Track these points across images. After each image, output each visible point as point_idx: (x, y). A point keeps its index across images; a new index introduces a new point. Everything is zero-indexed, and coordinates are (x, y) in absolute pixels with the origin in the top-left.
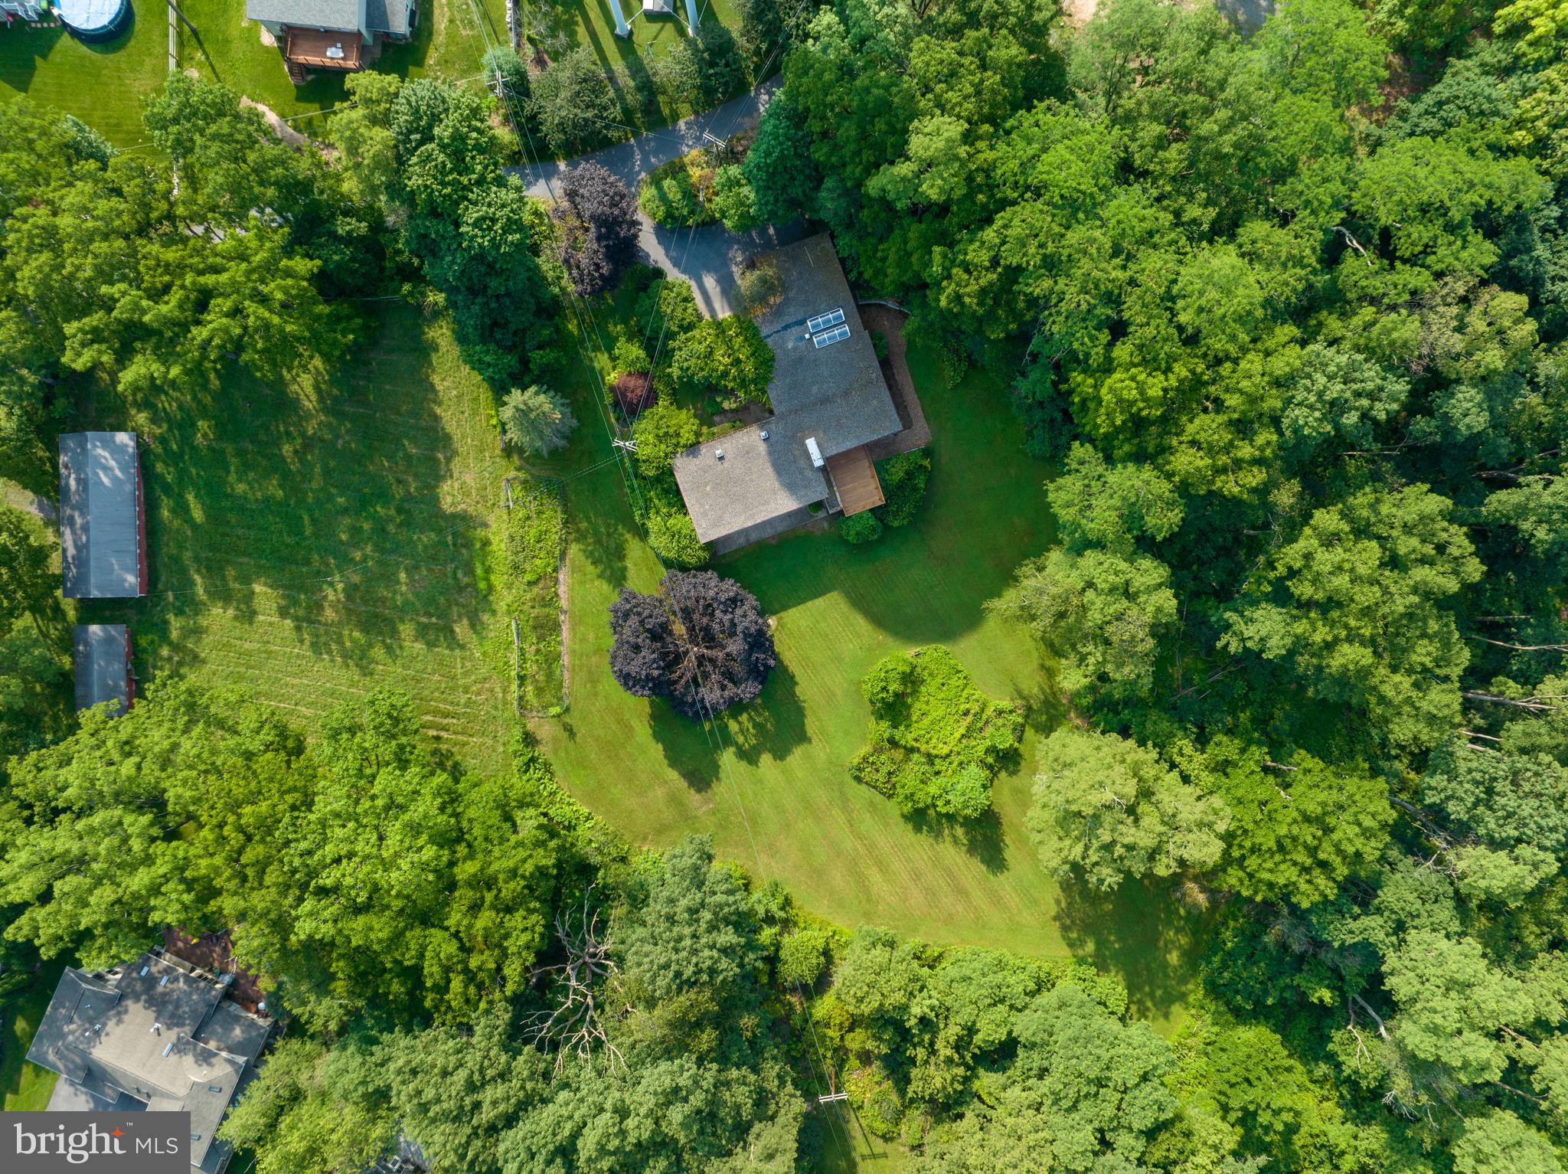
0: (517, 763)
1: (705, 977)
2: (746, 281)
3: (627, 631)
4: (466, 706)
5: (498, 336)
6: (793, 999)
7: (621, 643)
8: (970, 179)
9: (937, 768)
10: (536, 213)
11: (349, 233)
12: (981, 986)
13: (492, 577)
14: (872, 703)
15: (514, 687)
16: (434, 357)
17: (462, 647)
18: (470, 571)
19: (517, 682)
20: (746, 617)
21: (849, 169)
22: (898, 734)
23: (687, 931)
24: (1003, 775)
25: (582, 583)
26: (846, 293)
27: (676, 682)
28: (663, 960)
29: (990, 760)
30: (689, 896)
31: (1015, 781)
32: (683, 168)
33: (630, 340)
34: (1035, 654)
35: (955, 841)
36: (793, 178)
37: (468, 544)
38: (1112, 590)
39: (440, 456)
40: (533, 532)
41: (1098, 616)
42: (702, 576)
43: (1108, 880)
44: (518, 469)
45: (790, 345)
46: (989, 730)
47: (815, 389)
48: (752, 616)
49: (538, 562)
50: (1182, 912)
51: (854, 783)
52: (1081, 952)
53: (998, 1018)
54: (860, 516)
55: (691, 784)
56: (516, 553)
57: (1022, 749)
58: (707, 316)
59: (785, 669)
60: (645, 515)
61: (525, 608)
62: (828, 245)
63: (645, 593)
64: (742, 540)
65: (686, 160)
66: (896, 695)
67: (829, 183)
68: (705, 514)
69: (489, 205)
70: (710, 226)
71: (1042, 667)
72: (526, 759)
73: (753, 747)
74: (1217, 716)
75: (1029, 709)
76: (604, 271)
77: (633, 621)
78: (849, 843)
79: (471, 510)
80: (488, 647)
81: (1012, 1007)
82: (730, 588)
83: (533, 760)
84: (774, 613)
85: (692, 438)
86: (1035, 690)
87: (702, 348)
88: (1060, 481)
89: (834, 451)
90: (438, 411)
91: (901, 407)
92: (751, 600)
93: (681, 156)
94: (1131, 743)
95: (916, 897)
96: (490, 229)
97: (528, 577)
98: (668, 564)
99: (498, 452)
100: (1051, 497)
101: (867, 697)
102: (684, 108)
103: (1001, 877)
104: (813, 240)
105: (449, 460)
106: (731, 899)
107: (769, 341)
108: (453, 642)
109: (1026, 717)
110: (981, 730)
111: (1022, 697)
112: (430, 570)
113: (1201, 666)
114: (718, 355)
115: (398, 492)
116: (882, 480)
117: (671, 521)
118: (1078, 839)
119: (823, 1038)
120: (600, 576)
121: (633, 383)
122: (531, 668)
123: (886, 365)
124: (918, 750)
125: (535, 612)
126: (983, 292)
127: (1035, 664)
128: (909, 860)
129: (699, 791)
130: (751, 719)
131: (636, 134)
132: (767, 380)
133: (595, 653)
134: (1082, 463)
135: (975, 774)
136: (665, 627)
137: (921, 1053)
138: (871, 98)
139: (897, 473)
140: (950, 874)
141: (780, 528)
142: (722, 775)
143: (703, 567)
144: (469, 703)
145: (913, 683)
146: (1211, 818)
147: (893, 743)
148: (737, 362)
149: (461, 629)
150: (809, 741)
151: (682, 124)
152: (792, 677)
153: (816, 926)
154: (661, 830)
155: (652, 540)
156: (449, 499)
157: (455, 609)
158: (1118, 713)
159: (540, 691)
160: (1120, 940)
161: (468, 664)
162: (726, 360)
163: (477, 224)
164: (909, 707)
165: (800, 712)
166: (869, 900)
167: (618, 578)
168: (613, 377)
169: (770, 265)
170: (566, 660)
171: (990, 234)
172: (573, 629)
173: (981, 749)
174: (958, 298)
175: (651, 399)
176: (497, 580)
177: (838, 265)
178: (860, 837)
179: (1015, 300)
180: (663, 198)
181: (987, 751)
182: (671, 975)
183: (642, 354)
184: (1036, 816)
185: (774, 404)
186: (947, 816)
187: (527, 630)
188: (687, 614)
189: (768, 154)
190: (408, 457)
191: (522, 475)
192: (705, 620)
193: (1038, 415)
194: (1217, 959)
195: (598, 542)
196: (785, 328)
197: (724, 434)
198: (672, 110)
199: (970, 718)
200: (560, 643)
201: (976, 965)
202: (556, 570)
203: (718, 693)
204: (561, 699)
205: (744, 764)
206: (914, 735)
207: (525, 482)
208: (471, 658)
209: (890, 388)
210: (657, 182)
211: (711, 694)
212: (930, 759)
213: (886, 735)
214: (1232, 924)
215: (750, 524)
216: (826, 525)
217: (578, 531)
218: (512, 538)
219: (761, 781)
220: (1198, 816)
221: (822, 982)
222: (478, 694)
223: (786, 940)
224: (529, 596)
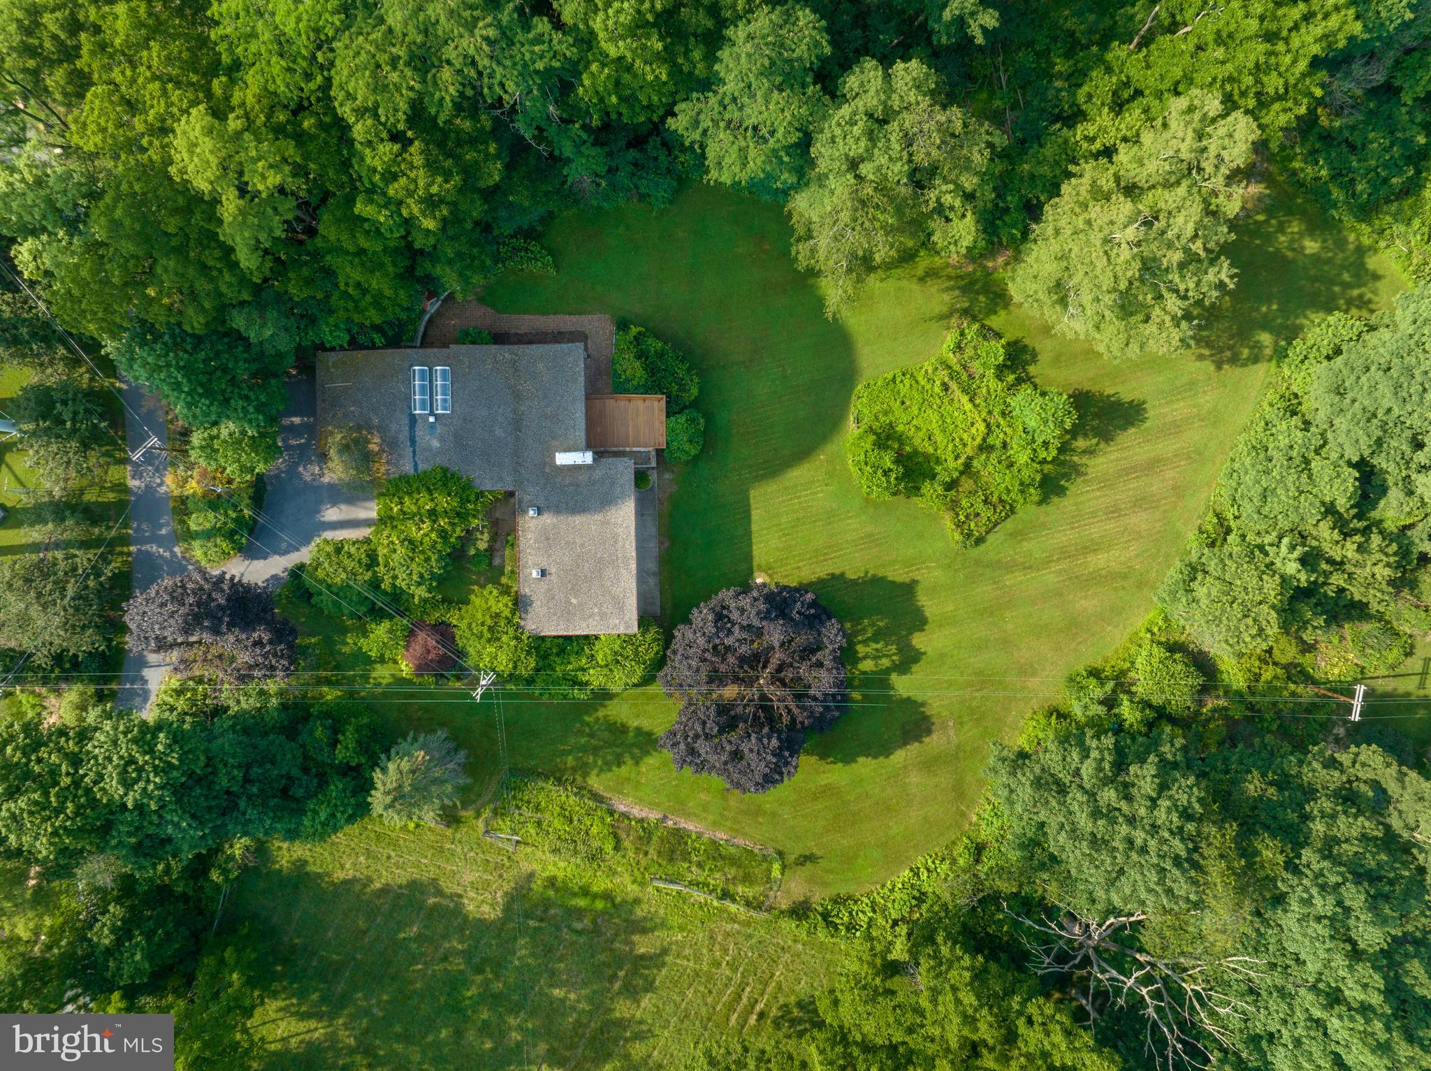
0: (822, 934)
1: (1190, 827)
2: (336, 471)
3: (712, 758)
4: (735, 970)
5: (300, 793)
6: (1211, 703)
7: (723, 772)
8: (278, 131)
9: (998, 444)
10: (179, 692)
11: (114, 930)
12: (1282, 480)
13: (595, 889)
14: (895, 494)
15: (733, 908)
16: (311, 868)
17: (665, 951)
18: (579, 913)
19: (727, 903)
20: (745, 610)
21: (224, 289)
22: (944, 477)
23: (1124, 829)
24: (1032, 369)
25: (637, 785)
26: (394, 356)
27: (793, 720)
28: (1153, 877)
29: (1011, 378)
30: (1075, 807)
31: (1044, 358)
32: (183, 500)
33: (365, 634)
34: (904, 283)
35: (1090, 452)
36: (225, 370)
37: (547, 904)
38: (871, 136)
39: (432, 901)
40: (557, 823)
41: (897, 167)
42: (677, 644)
43: (1223, 276)
44: (478, 815)
45: (436, 444)
46: (976, 367)
47: (499, 432)
48: (745, 602)
49: (594, 830)
50: (1261, 218)
51: (982, 547)
52: (1268, 352)
53: (1329, 471)
54: (671, 431)
55: (918, 738)
56: (576, 852)
57: (1009, 337)
58: (366, 532)
59: (821, 581)
60: (583, 685)
61: (643, 862)
62: (333, 357)
63: (674, 717)
64: (652, 581)
65: (176, 493)
66: (897, 461)
67: (238, 321)
68: (603, 616)
69: (109, 759)
70: (260, 491)
71: (922, 280)
72: (821, 923)
73: (900, 650)
74: (1050, 94)
75: (965, 312)
76: (266, 637)
77: (703, 747)
78: (1050, 578)
79: (506, 887)
80: (675, 920)
81: (1317, 452)
82: (702, 616)
83: (826, 916)
84: (750, 573)
85: (506, 599)
86: (946, 297)
87: (401, 551)
88: (710, 161)
89: (581, 435)
90: (378, 885)
91: (558, 337)
92: (726, 595)
93: (168, 496)
94: (1065, 188)
95: (1139, 520)
96: (140, 770)
97: (609, 847)
98: (647, 680)
99: (449, 832)
100: (726, 178)
101: (887, 497)
102: (115, 473)
103: (1151, 413)
104: (320, 373)
105: (440, 893)
106: (1094, 754)
107: (422, 467)
108: (656, 960)
109: (974, 319)
110: (971, 377)
111: (948, 316)
112: (561, 960)
113: (984, 95)
114: (417, 535)
115: (458, 964)
116: (636, 390)
117: (600, 658)
118: (1159, 297)
119: (1271, 688)
120: (637, 763)
121: (417, 648)
122: (717, 880)
123: (500, 338)
124: (970, 458)
125: (653, 853)
126: (432, 167)
127: (915, 287)
128: (1094, 514)
129: (929, 732)
130: (865, 642)
131: (124, 540)
132: (468, 486)
133: (725, 799)
134: (696, 123)
135: (1021, 400)
136: (724, 709)
137: (1337, 580)
138: (127, 222)
139: (633, 369)
140: (1127, 471)
141: (653, 531)
142: (919, 699)
143: (668, 639)
144: (733, 966)
145: (888, 437)
146: (1197, 116)
147: (951, 485)
148: (433, 514)
149: (644, 945)
150: (915, 582)
151: (133, 483)
152: (833, 576)
153: (1134, 649)
154: (959, 793)
155: (615, 689)
156: (486, 908)
157: (617, 945)
158: (1006, 210)
159: (747, 879)
160: (1269, 302)
161: (687, 952)
162: (426, 527)
163: (127, 784)
164: (916, 452)
165: (877, 582)
166: (1125, 577)
167: (646, 742)
168: (405, 668)
169: (332, 433)
170: (721, 836)
171: (359, 131)
172: (688, 816)
173: (994, 384)
174: (431, 203)
175: (444, 632)
176: (601, 884)
177: (360, 355)
178: (1048, 561)
179: (458, 131)
180: (208, 535)
181: (999, 377)
182: (1176, 872)
183: (386, 625)
184: (1109, 340)
185: (501, 487)
186: (1061, 450)
187: (671, 870)
188: (716, 678)
189: (177, 386)
190: (420, 938)
191: (487, 813)
192: (731, 660)
193: (622, 177)
194: (1337, 194)
195: (596, 750)
196: (413, 441)
197: (516, 560)
198: (112, 489)
199: (953, 386)
200: (699, 836)
201: (1248, 479)
202: (611, 813)
203: (823, 674)
204: (765, 858)
205: (915, 668)
206: (950, 458)
207: (495, 812)
208: (682, 946)
209: (530, 342)
210: (190, 536)
211: (822, 681)
212: (985, 448)
213: (940, 490)
214: (1297, 165)
215: (633, 566)
216: (667, 476)
217: (574, 770)
218: (556, 851)
219: (942, 656)
220: (1190, 135)
221: (1203, 664)
222: (726, 951)
223: (1139, 689)
224: (631, 854)
